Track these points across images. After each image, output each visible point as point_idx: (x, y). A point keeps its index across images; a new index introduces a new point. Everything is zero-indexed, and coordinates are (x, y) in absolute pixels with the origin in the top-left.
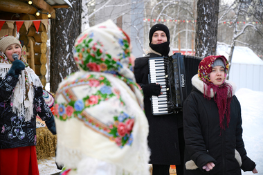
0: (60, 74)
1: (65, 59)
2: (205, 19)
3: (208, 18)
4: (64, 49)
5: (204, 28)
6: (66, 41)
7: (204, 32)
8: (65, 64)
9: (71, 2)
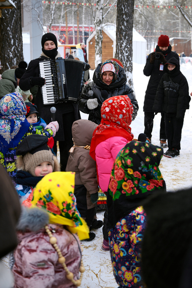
0: (7, 64)
1: (11, 51)
2: (124, 17)
3: (126, 17)
4: (10, 43)
5: (123, 24)
6: (11, 36)
7: (123, 28)
8: (11, 56)
9: (14, 2)
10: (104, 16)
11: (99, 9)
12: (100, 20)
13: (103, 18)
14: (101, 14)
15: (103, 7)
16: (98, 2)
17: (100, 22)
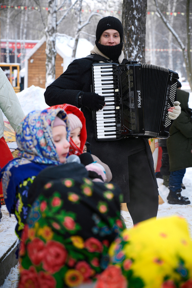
2: (135, 13)
3: (138, 13)
5: (133, 24)
7: (133, 28)
10: (58, 23)
11: (51, 12)
12: (53, 28)
13: (57, 25)
14: (55, 19)
15: (57, 9)
16: (50, 3)
17: (53, 31)
